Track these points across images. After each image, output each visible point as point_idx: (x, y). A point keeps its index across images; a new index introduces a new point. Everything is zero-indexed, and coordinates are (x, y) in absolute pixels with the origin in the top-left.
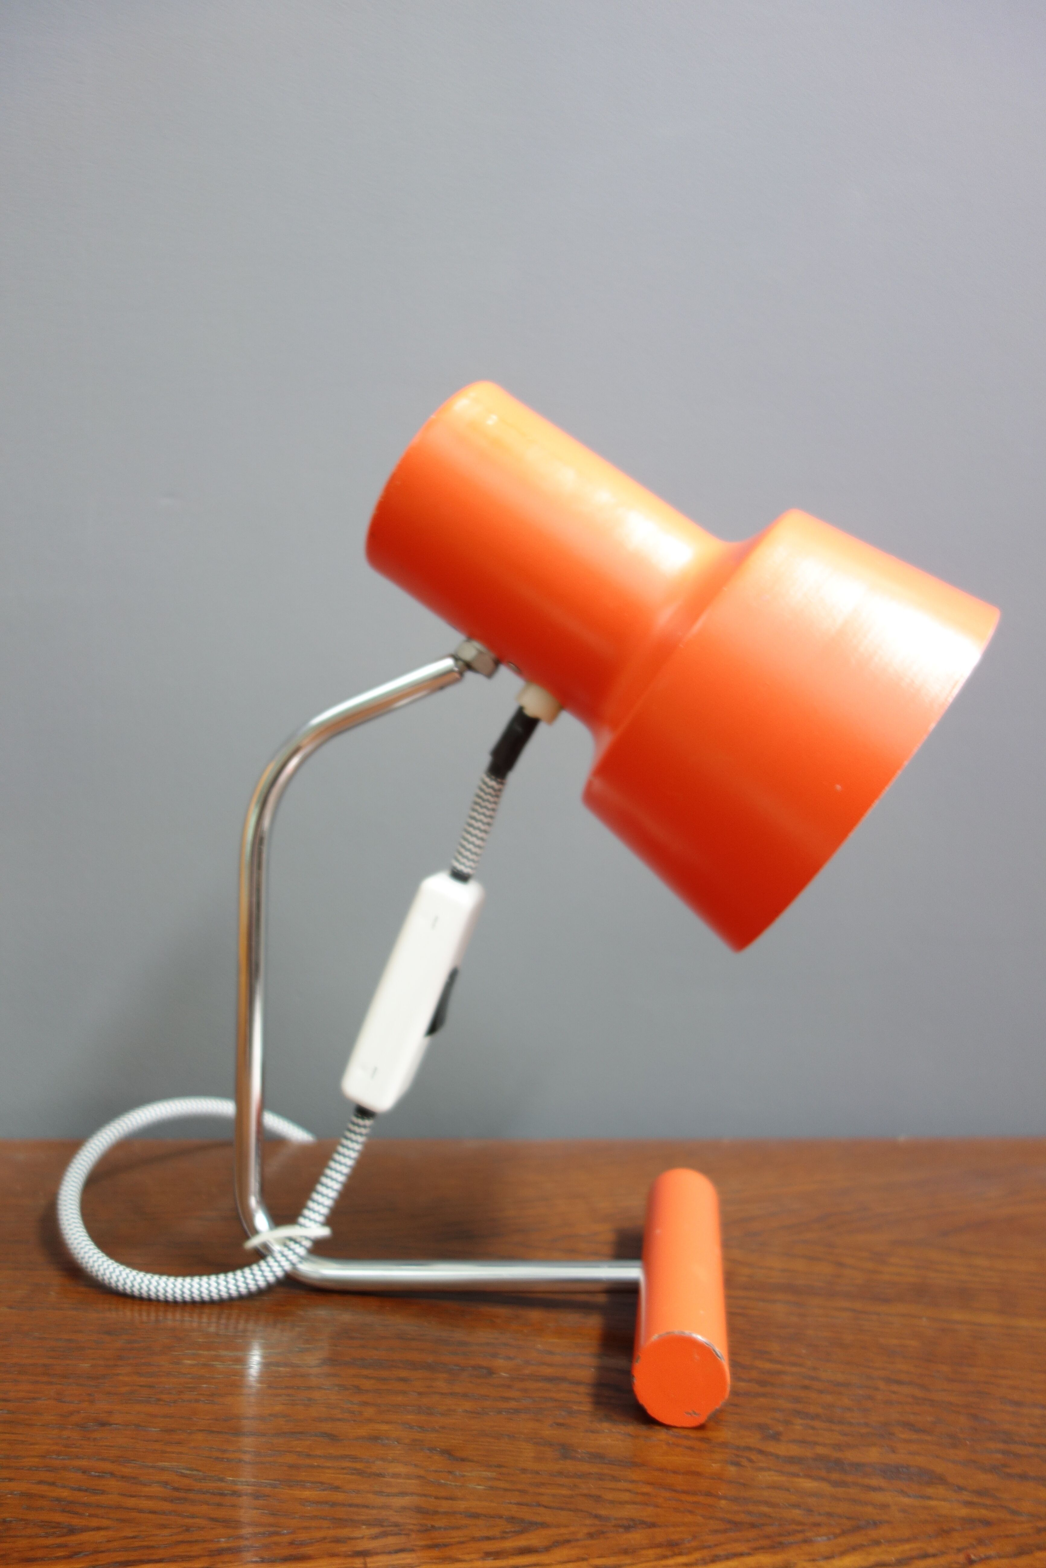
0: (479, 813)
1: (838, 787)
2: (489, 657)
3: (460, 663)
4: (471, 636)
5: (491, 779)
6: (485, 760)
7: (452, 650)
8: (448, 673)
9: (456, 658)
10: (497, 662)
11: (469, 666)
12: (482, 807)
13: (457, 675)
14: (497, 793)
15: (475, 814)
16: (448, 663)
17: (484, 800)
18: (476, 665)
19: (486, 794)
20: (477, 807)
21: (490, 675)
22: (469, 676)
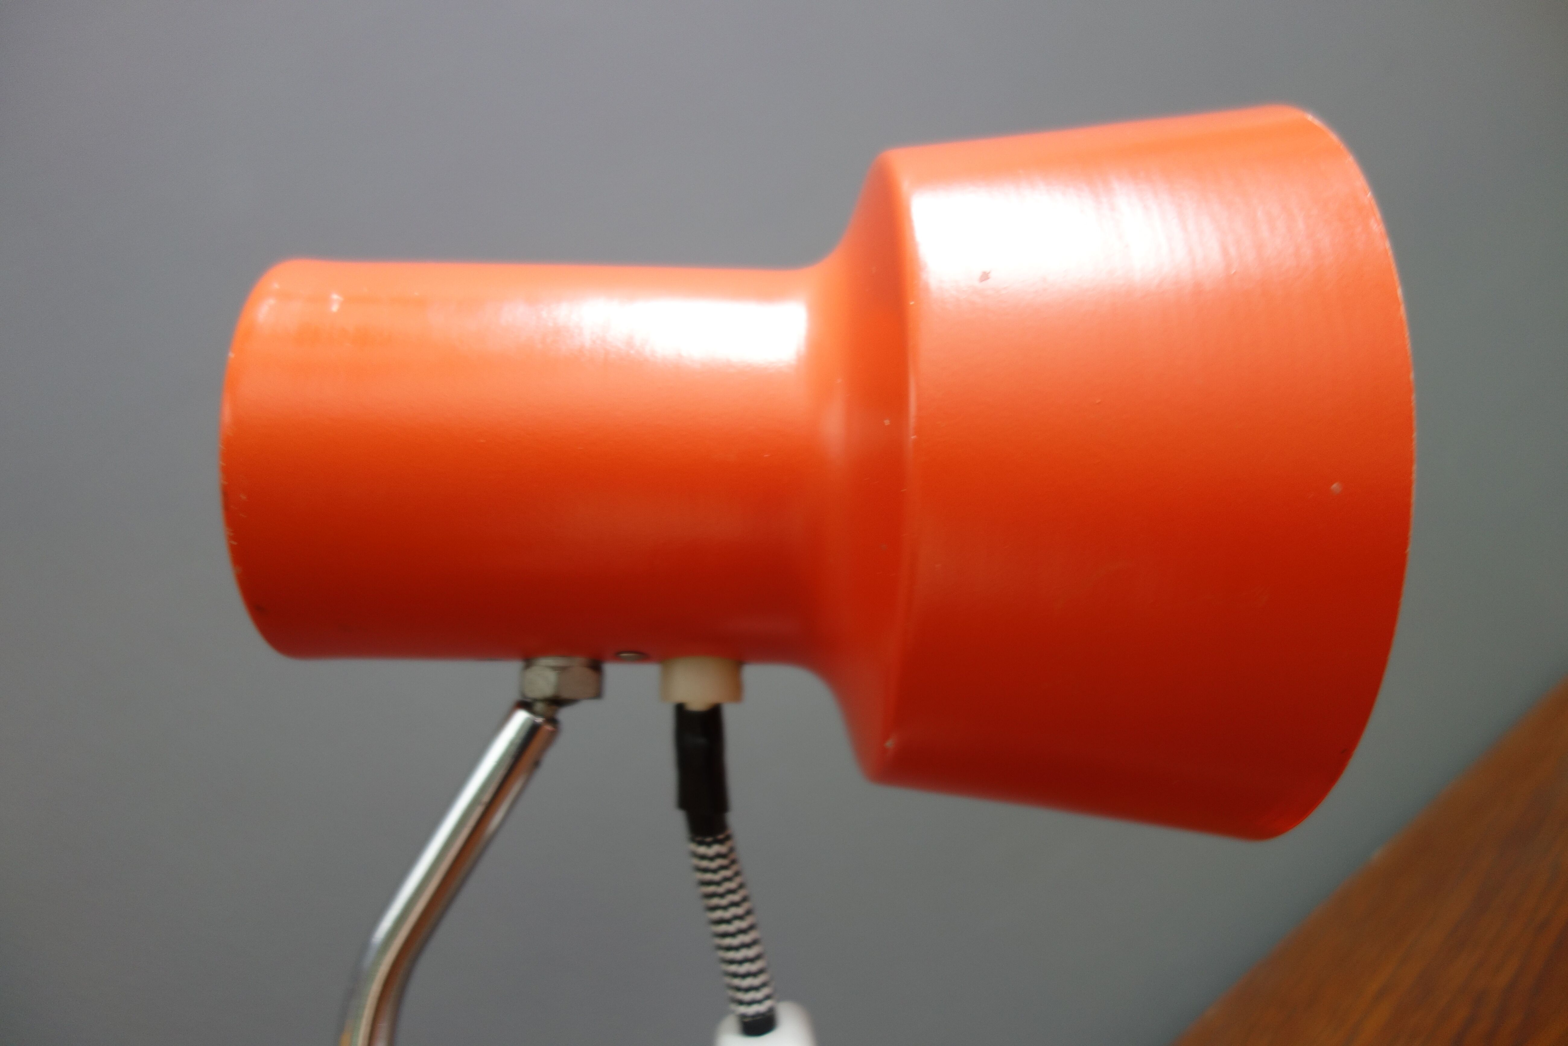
0: (725, 908)
1: (1336, 487)
2: (577, 664)
3: (539, 707)
4: (528, 659)
5: (709, 845)
6: (678, 821)
7: (516, 697)
8: (530, 734)
9: (525, 704)
10: (596, 667)
11: (557, 702)
12: (722, 896)
13: (548, 728)
14: (730, 859)
15: (719, 914)
16: (521, 718)
17: (718, 883)
18: (566, 694)
19: (714, 871)
20: (715, 901)
21: (598, 694)
22: (565, 715)
